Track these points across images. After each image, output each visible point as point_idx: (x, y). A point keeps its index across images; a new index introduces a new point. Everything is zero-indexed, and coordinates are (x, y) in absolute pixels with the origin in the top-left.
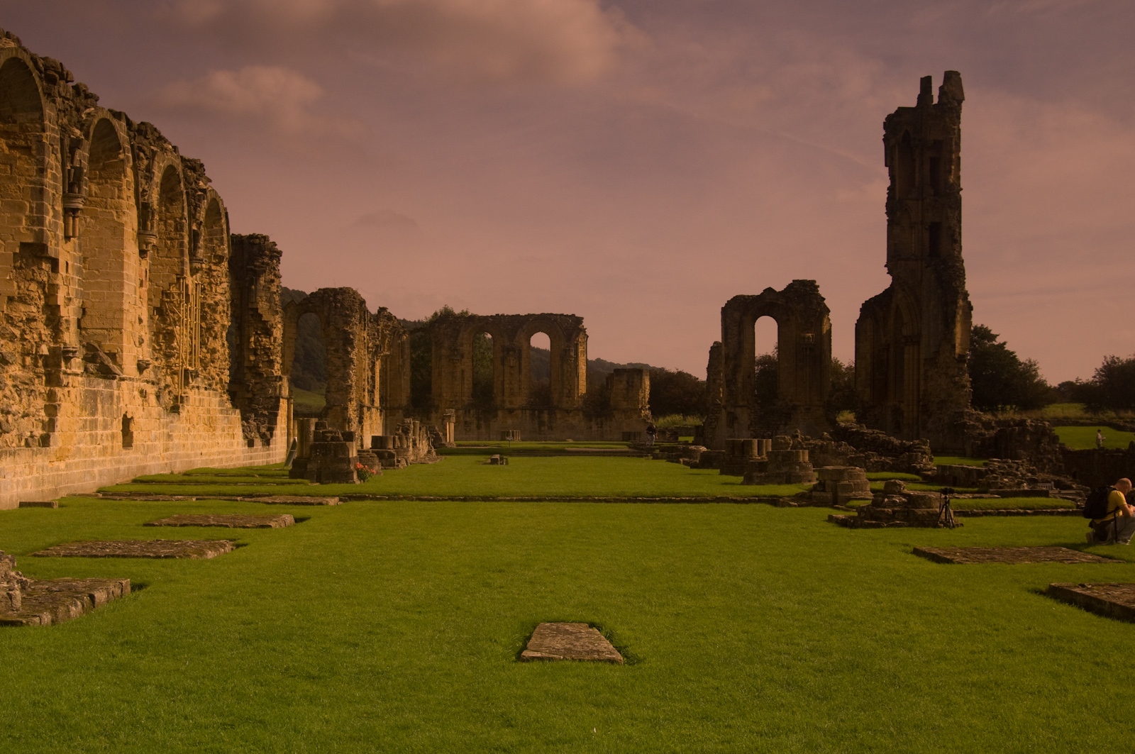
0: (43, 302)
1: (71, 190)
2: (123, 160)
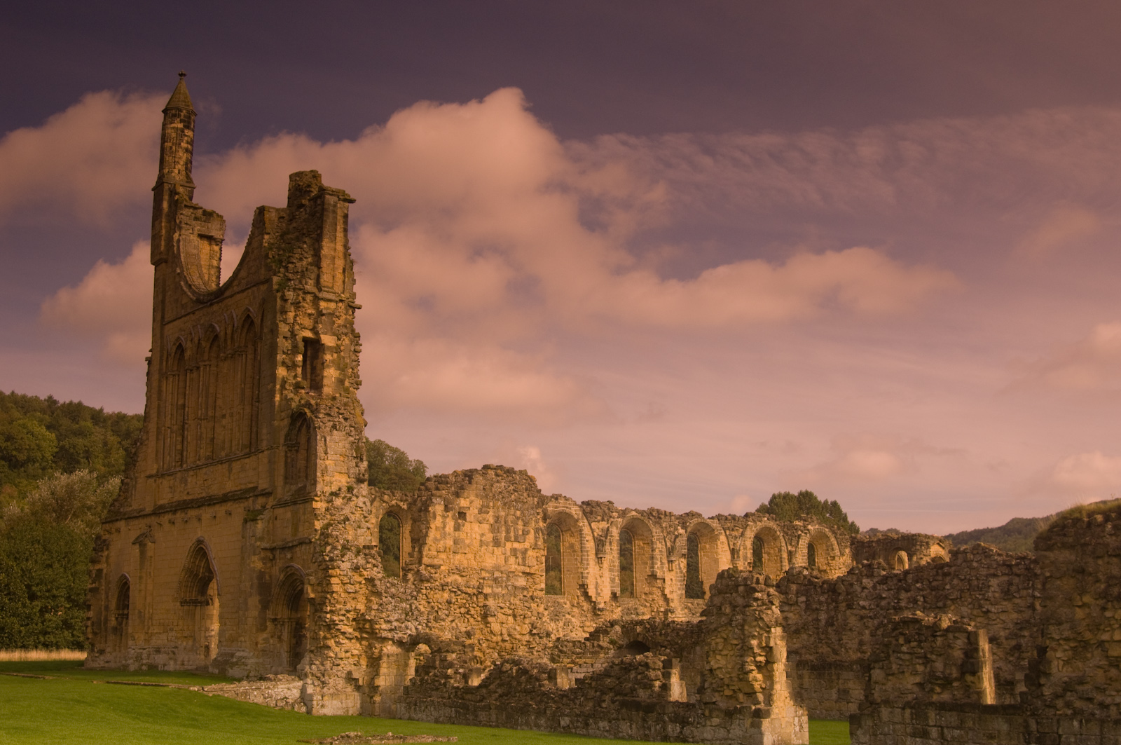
0: (660, 593)
1: (670, 554)
2: (717, 535)
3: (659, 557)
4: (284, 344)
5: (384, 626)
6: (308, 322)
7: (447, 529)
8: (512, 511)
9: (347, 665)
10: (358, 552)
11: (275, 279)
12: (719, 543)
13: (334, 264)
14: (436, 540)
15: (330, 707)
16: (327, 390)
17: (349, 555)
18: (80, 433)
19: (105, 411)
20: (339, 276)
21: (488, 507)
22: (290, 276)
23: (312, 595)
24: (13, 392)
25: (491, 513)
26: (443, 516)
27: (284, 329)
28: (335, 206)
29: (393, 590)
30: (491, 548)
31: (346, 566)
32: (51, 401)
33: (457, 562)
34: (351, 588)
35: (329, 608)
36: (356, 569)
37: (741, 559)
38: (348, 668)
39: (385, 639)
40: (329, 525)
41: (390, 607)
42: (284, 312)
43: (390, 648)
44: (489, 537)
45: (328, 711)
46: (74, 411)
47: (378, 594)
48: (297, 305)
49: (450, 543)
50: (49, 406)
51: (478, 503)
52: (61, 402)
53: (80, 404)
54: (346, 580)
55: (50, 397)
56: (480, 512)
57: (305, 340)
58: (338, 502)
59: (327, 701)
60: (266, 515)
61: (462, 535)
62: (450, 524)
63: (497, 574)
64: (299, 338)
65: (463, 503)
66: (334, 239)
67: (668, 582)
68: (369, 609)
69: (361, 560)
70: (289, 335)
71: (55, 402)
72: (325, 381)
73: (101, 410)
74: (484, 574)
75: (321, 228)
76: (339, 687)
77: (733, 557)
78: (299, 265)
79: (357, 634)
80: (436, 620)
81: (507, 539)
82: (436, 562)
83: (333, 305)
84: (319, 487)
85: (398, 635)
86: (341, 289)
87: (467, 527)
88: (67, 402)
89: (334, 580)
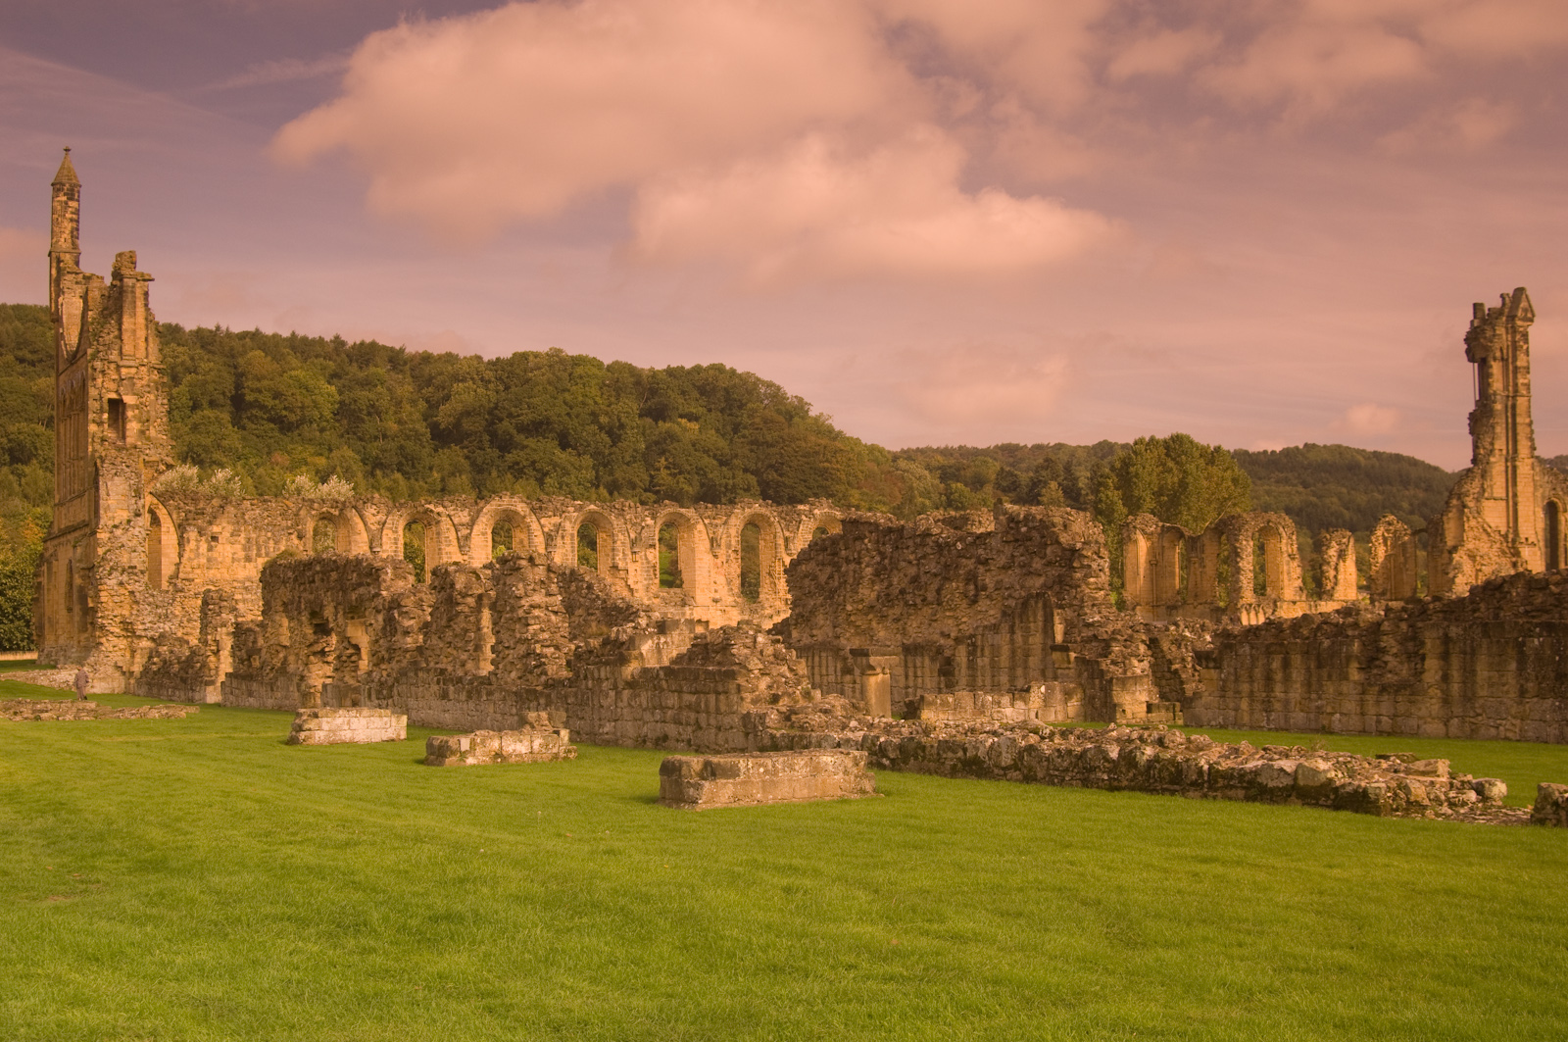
3: (621, 549)
4: (93, 405)
5: (141, 627)
6: (113, 386)
7: (201, 551)
8: (263, 533)
9: (117, 657)
10: (124, 571)
11: (90, 351)
12: (696, 532)
13: (135, 335)
14: (190, 559)
15: (98, 687)
16: (129, 440)
17: (115, 574)
18: (367, 384)
19: (407, 351)
20: (142, 345)
21: (239, 531)
22: (101, 348)
23: (91, 605)
24: (293, 334)
25: (243, 535)
26: (197, 540)
27: (93, 392)
28: (133, 287)
29: (151, 599)
30: (242, 563)
31: (112, 582)
32: (338, 342)
33: (211, 576)
34: (116, 599)
35: (100, 615)
36: (121, 584)
37: (723, 546)
38: (116, 659)
39: (140, 637)
40: (109, 550)
41: (146, 612)
42: (94, 379)
43: (145, 644)
44: (241, 554)
45: (97, 690)
46: (367, 353)
47: (137, 603)
48: (103, 372)
49: (203, 561)
50: (336, 349)
51: (230, 528)
52: (350, 343)
53: (373, 344)
54: (113, 593)
55: (337, 338)
56: (232, 535)
57: (110, 401)
58: (118, 532)
59: (96, 683)
60: (84, 542)
61: (215, 554)
62: (204, 547)
63: (247, 584)
64: (105, 400)
65: (215, 529)
66: (134, 315)
67: (631, 573)
68: (132, 614)
69: (125, 578)
70: (98, 397)
71: (343, 343)
72: (128, 433)
73: (402, 350)
74: (235, 584)
75: (121, 307)
76: (109, 673)
77: (712, 545)
78: (107, 338)
79: (124, 633)
80: (189, 621)
81: (259, 555)
82: (191, 576)
83: (134, 370)
84: (102, 522)
85: (150, 634)
86: (144, 354)
87: (220, 548)
88: (358, 342)
89: (102, 594)
